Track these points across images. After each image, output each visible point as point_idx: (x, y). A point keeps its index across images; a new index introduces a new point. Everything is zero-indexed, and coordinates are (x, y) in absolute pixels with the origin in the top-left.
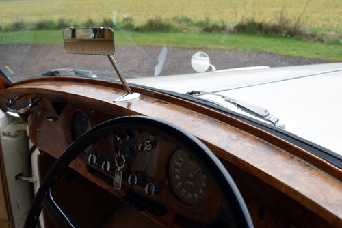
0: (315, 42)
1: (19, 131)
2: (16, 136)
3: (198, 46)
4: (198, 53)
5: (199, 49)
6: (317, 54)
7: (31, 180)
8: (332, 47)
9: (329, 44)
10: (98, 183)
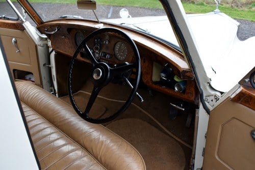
0: (190, 3)
1: (44, 44)
2: (43, 47)
3: (122, 5)
4: (123, 9)
5: (123, 7)
6: (190, 10)
7: (50, 66)
8: (199, 7)
9: (198, 5)
10: (85, 61)
